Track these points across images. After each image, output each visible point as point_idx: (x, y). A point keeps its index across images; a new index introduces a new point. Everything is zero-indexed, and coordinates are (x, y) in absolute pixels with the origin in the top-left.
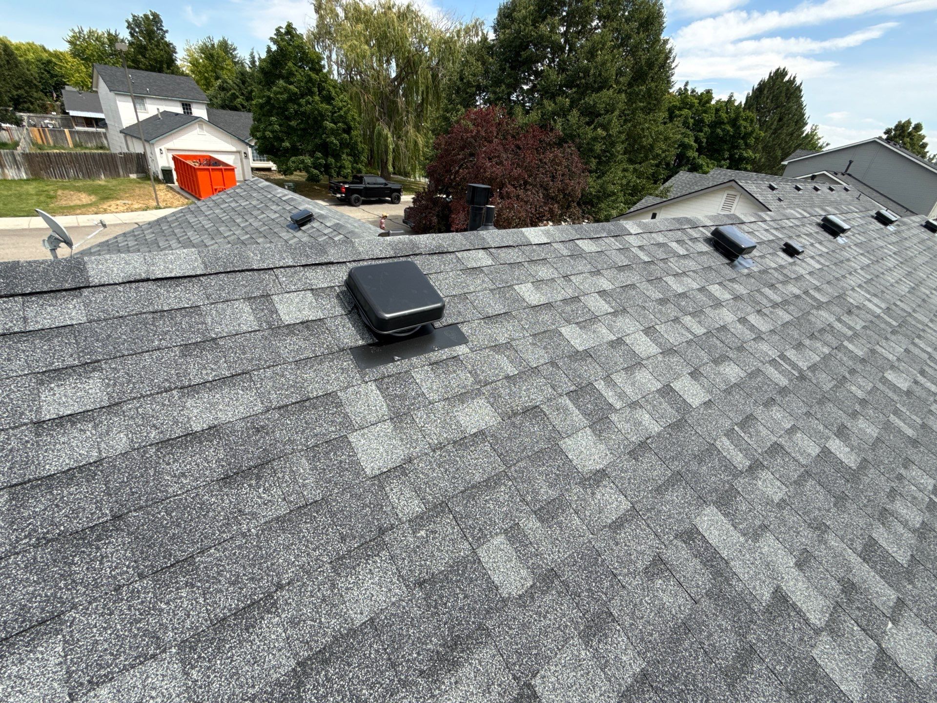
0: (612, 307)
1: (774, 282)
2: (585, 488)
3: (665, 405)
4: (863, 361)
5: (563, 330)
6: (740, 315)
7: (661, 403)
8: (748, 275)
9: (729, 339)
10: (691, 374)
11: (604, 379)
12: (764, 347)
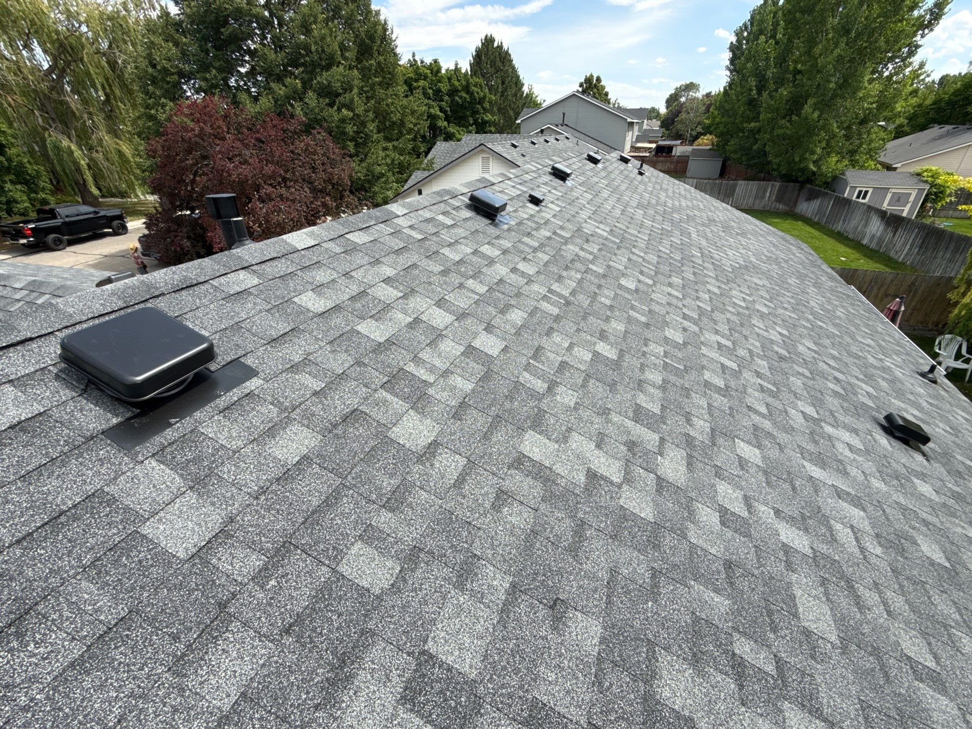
0: (401, 291)
1: (529, 230)
2: (423, 464)
3: (472, 364)
4: (604, 276)
5: (359, 328)
6: (511, 266)
7: (467, 364)
8: (509, 230)
9: (508, 290)
10: (485, 329)
11: (413, 360)
12: (535, 287)
